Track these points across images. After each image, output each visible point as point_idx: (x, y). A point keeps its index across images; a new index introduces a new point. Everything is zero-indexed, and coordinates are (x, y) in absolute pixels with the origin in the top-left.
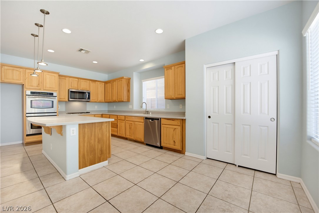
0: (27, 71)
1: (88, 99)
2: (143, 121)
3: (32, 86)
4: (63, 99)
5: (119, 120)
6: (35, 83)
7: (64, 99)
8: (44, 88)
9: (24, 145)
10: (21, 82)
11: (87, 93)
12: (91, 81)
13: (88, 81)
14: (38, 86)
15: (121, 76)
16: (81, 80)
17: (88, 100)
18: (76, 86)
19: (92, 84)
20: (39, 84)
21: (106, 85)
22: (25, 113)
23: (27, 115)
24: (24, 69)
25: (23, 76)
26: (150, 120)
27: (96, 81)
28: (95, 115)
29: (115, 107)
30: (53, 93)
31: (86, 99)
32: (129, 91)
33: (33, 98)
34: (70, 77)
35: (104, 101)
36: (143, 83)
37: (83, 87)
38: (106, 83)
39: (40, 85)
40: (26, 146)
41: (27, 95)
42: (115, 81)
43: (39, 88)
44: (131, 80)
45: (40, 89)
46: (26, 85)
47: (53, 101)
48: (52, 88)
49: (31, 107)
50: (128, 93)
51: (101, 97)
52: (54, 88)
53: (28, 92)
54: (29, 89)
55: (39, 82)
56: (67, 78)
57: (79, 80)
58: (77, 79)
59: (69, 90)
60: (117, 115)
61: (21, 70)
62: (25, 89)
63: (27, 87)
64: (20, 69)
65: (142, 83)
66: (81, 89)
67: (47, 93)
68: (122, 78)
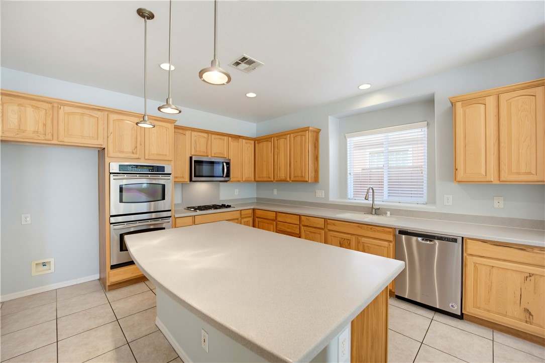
0: (113, 117)
1: (226, 176)
2: (391, 238)
3: (123, 152)
4: (180, 177)
5: (304, 226)
6: (128, 146)
7: (183, 177)
8: (146, 155)
9: (105, 289)
10: (100, 142)
11: (225, 164)
12: (230, 138)
13: (226, 138)
14: (134, 151)
15: (303, 125)
16: (213, 136)
17: (227, 179)
18: (203, 149)
19: (233, 144)
20: (136, 147)
21: (257, 145)
22: (107, 216)
23: (113, 220)
24: (106, 113)
25: (104, 129)
26: (420, 239)
27: (239, 137)
28: (241, 210)
29: (275, 192)
30: (164, 167)
31: (223, 177)
32: (316, 158)
33: (125, 181)
34: (192, 130)
35: (253, 180)
36: (348, 140)
37: (216, 151)
38: (257, 141)
39: (138, 148)
40: (109, 290)
41: (111, 173)
42: (284, 137)
43: (137, 156)
44: (321, 134)
45: (138, 159)
46: (110, 152)
47: (164, 186)
48: (162, 155)
49: (121, 201)
50: (316, 163)
51: (248, 172)
52: (166, 155)
53: (115, 167)
54: (116, 159)
55: (137, 142)
56: (188, 133)
57: (210, 135)
58: (205, 135)
59: (191, 158)
60: (300, 216)
61: (99, 114)
62: (107, 160)
63: (111, 154)
64: (96, 112)
65: (346, 139)
66: (213, 155)
67: (151, 168)
68: (306, 129)
